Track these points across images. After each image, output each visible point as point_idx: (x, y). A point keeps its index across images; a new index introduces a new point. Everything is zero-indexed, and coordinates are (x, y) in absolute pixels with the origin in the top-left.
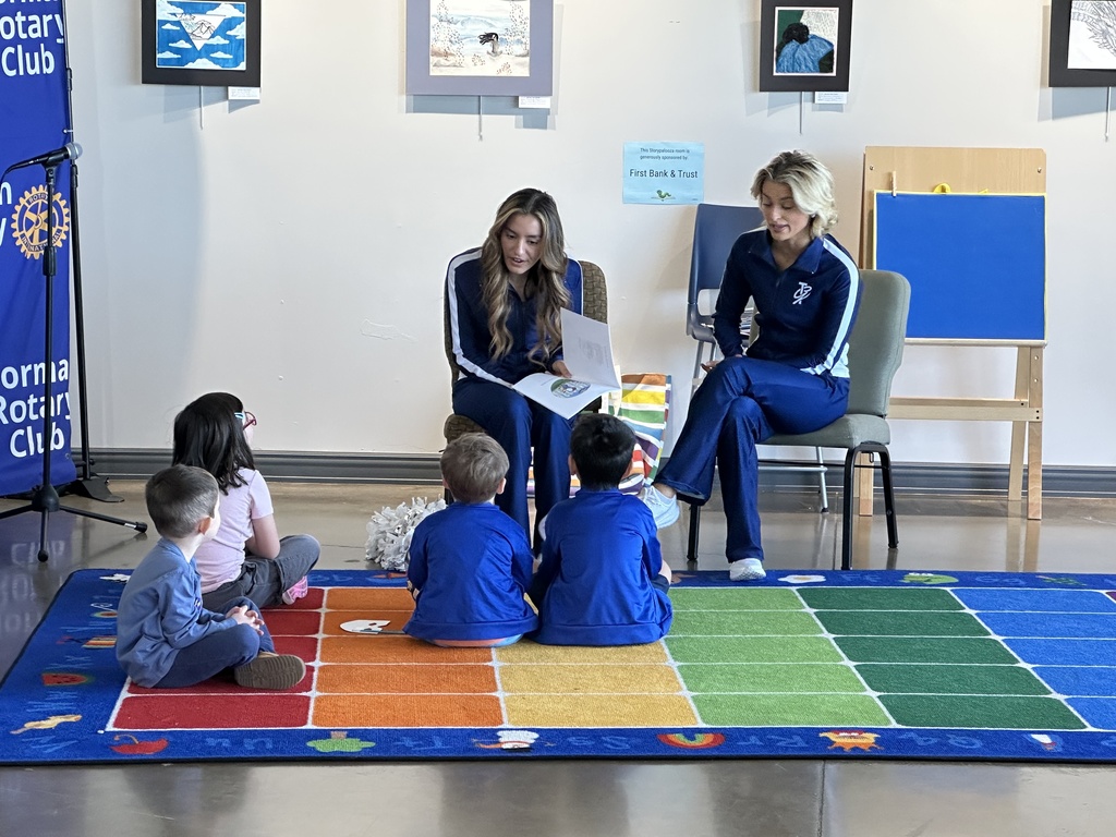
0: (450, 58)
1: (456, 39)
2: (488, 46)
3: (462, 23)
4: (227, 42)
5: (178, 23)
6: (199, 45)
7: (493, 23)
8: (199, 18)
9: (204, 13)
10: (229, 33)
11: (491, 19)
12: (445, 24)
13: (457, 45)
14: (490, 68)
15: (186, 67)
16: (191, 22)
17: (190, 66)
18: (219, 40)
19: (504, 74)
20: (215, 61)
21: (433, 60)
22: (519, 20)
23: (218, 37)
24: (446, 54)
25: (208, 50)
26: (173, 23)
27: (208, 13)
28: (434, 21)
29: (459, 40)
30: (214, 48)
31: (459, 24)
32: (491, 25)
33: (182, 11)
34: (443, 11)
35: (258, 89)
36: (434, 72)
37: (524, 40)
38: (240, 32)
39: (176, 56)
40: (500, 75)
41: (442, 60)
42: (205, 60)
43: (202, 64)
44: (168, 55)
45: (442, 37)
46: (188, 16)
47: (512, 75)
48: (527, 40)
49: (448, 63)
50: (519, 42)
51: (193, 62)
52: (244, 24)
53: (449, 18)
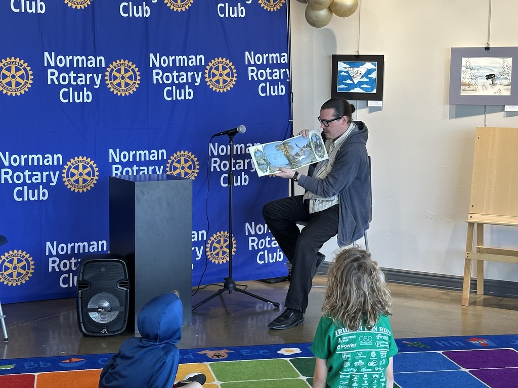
0: (471, 87)
1: (474, 77)
2: (490, 81)
3: (478, 69)
4: (368, 80)
5: (347, 72)
6: (356, 81)
7: (493, 69)
8: (356, 69)
9: (358, 67)
10: (369, 76)
11: (492, 67)
12: (469, 70)
13: (475, 81)
14: (491, 92)
15: (350, 92)
16: (353, 71)
17: (352, 91)
18: (364, 79)
19: (498, 94)
20: (363, 89)
21: (462, 87)
22: (506, 68)
23: (364, 78)
24: (469, 85)
25: (360, 84)
26: (345, 72)
27: (360, 67)
28: (463, 69)
29: (476, 78)
30: (362, 83)
31: (476, 70)
32: (492, 70)
33: (349, 66)
34: (468, 64)
35: (382, 102)
36: (462, 93)
37: (508, 78)
38: (374, 75)
39: (346, 87)
40: (496, 95)
41: (467, 88)
42: (358, 88)
43: (357, 90)
44: (343, 86)
45: (467, 77)
46: (352, 69)
47: (502, 95)
48: (510, 78)
49: (470, 89)
50: (506, 78)
51: (353, 89)
52: (376, 71)
53: (471, 67)
